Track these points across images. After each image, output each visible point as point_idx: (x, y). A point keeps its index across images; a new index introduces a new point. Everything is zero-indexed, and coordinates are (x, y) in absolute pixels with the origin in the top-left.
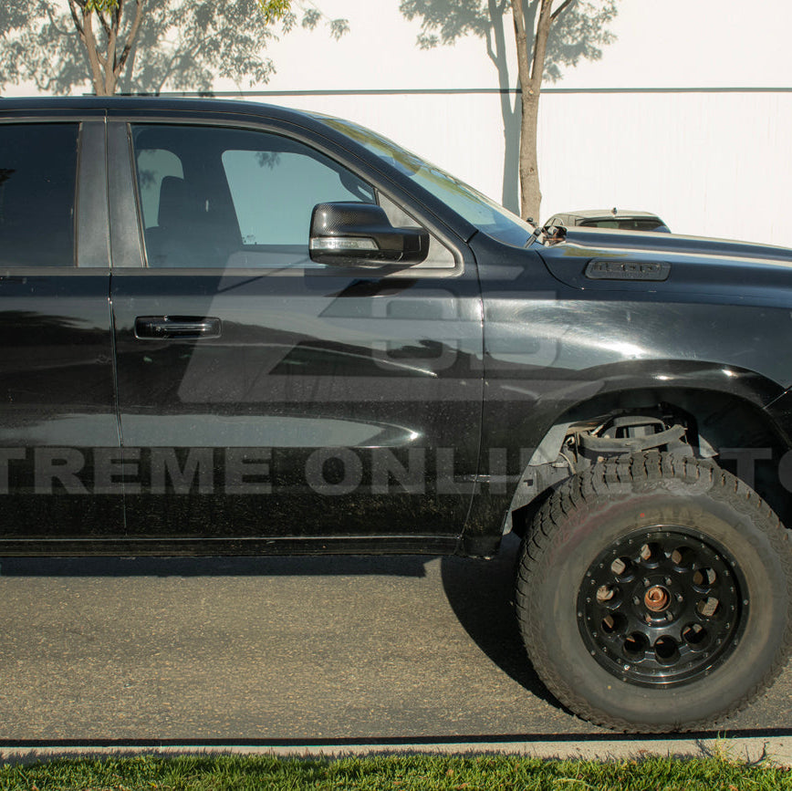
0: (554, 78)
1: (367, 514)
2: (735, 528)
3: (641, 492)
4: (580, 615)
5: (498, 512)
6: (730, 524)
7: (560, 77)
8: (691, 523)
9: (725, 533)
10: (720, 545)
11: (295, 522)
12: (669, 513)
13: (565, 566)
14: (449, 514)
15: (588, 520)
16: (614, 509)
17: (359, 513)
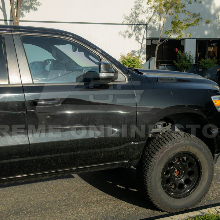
0: (22, 16)
1: (103, 157)
2: (200, 150)
3: (178, 142)
4: (162, 180)
5: (140, 152)
6: (199, 149)
7: (24, 16)
8: (189, 150)
9: (197, 152)
10: (195, 155)
11: (82, 162)
12: (184, 147)
13: (159, 166)
14: (127, 155)
15: (165, 152)
16: (171, 148)
17: (101, 157)
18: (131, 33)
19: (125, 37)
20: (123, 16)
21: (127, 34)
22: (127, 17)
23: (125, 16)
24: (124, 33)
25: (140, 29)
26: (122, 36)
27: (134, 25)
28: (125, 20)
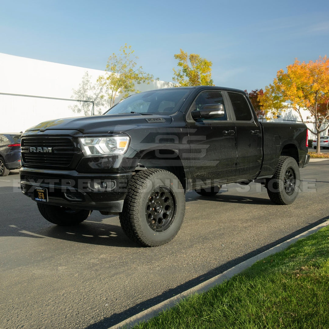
18: (80, 108)
19: (74, 111)
20: (72, 90)
21: (76, 109)
22: (76, 91)
23: (74, 90)
24: (74, 108)
25: (89, 105)
26: (72, 110)
27: (83, 101)
28: (74, 95)
